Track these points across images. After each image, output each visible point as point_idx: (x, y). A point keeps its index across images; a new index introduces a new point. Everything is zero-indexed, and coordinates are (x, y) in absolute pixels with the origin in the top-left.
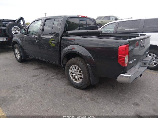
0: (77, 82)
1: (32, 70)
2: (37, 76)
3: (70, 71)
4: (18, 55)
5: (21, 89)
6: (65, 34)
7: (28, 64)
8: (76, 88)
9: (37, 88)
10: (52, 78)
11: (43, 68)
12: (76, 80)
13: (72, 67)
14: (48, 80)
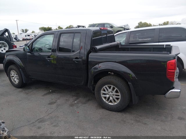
0: (113, 104)
1: (42, 96)
2: (55, 103)
3: (102, 92)
4: (15, 79)
5: (47, 123)
6: (93, 50)
7: (31, 89)
8: (111, 111)
9: (66, 118)
10: (75, 103)
11: (55, 92)
12: (111, 101)
13: (106, 87)
14: (72, 105)
